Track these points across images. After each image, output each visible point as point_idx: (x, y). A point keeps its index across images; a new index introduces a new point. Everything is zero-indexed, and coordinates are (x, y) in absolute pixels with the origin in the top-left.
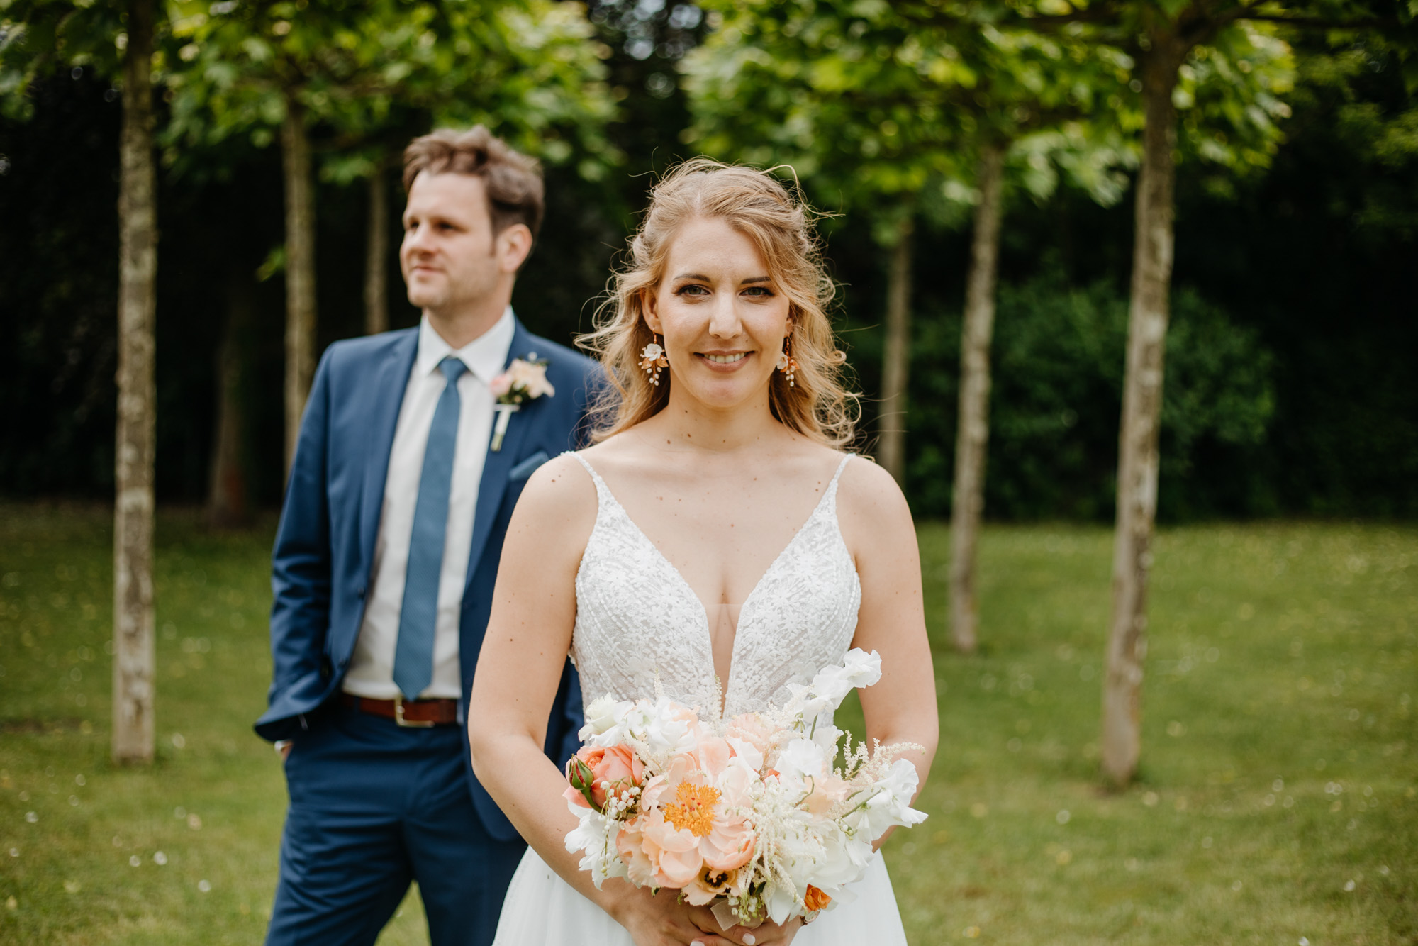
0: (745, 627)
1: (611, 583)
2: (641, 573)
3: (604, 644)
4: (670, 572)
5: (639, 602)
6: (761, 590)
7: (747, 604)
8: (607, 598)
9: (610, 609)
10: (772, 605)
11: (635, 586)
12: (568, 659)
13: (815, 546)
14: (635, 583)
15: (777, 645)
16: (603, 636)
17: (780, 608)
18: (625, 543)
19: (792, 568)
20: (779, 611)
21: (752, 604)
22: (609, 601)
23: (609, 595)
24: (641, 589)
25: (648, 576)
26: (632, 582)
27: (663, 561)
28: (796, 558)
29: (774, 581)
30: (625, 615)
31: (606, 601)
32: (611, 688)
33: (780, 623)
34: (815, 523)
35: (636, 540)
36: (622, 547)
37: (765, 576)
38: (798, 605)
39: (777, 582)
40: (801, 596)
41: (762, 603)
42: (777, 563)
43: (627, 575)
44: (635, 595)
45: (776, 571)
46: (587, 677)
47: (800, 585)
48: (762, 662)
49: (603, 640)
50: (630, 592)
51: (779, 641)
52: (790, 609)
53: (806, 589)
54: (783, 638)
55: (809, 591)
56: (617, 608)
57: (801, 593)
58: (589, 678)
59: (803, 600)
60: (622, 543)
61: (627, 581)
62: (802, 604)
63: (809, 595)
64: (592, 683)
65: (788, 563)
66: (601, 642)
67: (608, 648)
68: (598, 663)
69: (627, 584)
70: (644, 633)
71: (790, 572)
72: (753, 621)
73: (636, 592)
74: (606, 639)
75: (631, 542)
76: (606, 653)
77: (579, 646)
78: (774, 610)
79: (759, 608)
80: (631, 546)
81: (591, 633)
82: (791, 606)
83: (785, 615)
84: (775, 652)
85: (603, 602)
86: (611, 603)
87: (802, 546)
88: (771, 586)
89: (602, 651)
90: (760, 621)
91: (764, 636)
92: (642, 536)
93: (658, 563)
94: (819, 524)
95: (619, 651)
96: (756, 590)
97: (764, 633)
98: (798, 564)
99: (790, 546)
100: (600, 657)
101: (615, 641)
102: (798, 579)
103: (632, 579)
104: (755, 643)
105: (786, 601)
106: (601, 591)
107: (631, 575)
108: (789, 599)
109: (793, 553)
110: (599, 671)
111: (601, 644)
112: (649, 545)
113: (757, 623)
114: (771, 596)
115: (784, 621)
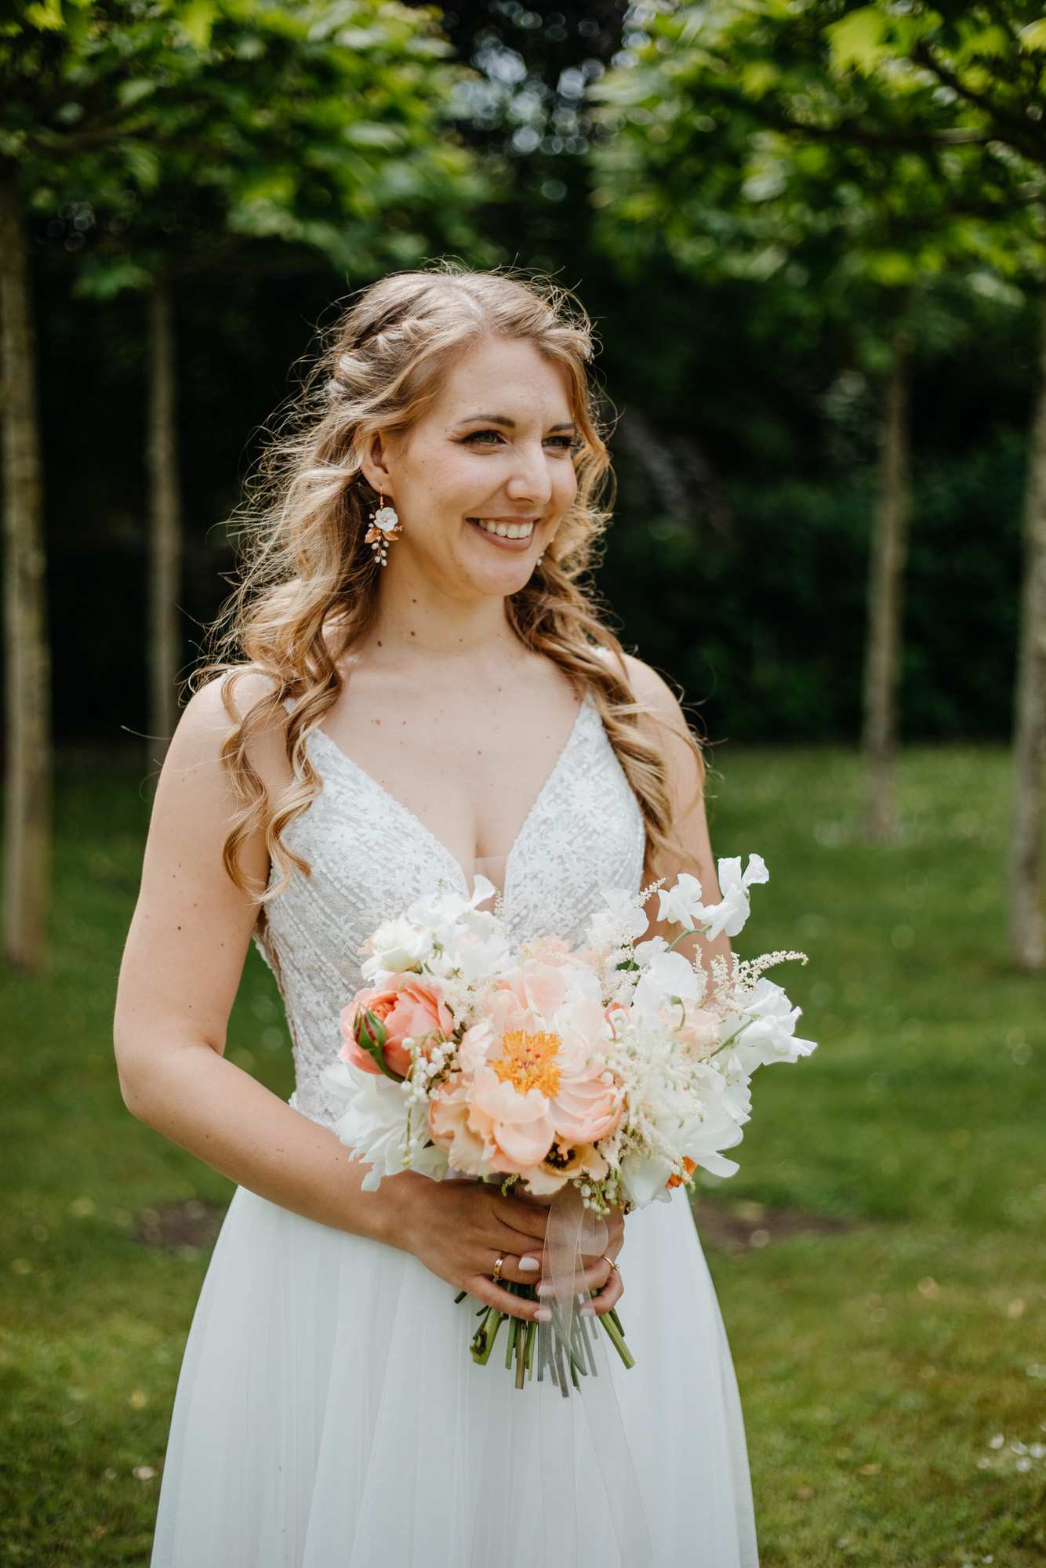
0: (515, 887)
1: (334, 843)
2: (373, 826)
3: (329, 926)
4: (410, 821)
5: (377, 867)
6: (529, 835)
7: (513, 856)
8: (331, 865)
9: (337, 879)
10: (548, 853)
11: (368, 844)
12: (252, 944)
13: (588, 770)
14: (368, 841)
15: (560, 906)
16: (328, 916)
17: (560, 857)
18: (343, 787)
19: (566, 801)
20: (559, 861)
21: (521, 853)
22: (335, 869)
23: (333, 861)
24: (376, 848)
25: (382, 829)
26: (363, 839)
27: (397, 806)
28: (567, 788)
29: (545, 822)
30: (360, 886)
31: (330, 870)
32: (340, 985)
33: (563, 876)
34: (581, 738)
35: (356, 781)
36: (340, 793)
37: (532, 815)
38: (583, 850)
39: (549, 822)
40: (585, 839)
41: (534, 852)
42: (544, 797)
43: (355, 830)
44: (371, 858)
45: (545, 808)
46: (296, 972)
47: (581, 824)
48: (542, 931)
49: (327, 921)
50: (363, 853)
51: (563, 901)
52: (574, 857)
53: (591, 829)
54: (569, 895)
55: (595, 831)
56: (348, 877)
57: (585, 834)
58: (301, 974)
59: (588, 843)
60: (339, 788)
61: (357, 839)
62: (589, 849)
63: (595, 836)
64: (307, 980)
65: (558, 796)
66: (324, 924)
67: (337, 931)
68: (319, 953)
69: (357, 844)
70: (387, 907)
71: (564, 807)
72: (526, 877)
73: (371, 853)
74: (333, 920)
75: (350, 784)
76: (332, 938)
77: (281, 930)
78: (552, 860)
79: (531, 859)
80: (351, 790)
81: (307, 914)
82: (574, 852)
83: (567, 866)
84: (558, 916)
85: (325, 870)
86: (339, 871)
87: (572, 771)
88: (543, 828)
89: (326, 936)
90: (535, 876)
91: (542, 896)
92: (363, 777)
93: (391, 810)
94: (586, 739)
95: (352, 933)
96: (522, 835)
97: (541, 892)
98: (572, 796)
99: (555, 773)
100: (320, 945)
101: (346, 921)
102: (577, 816)
103: (362, 835)
104: (531, 905)
105: (567, 847)
106: (321, 855)
107: (361, 831)
108: (570, 843)
109: (562, 781)
110: (320, 964)
111: (324, 928)
112: (375, 787)
113: (531, 880)
114: (545, 841)
115: (567, 874)
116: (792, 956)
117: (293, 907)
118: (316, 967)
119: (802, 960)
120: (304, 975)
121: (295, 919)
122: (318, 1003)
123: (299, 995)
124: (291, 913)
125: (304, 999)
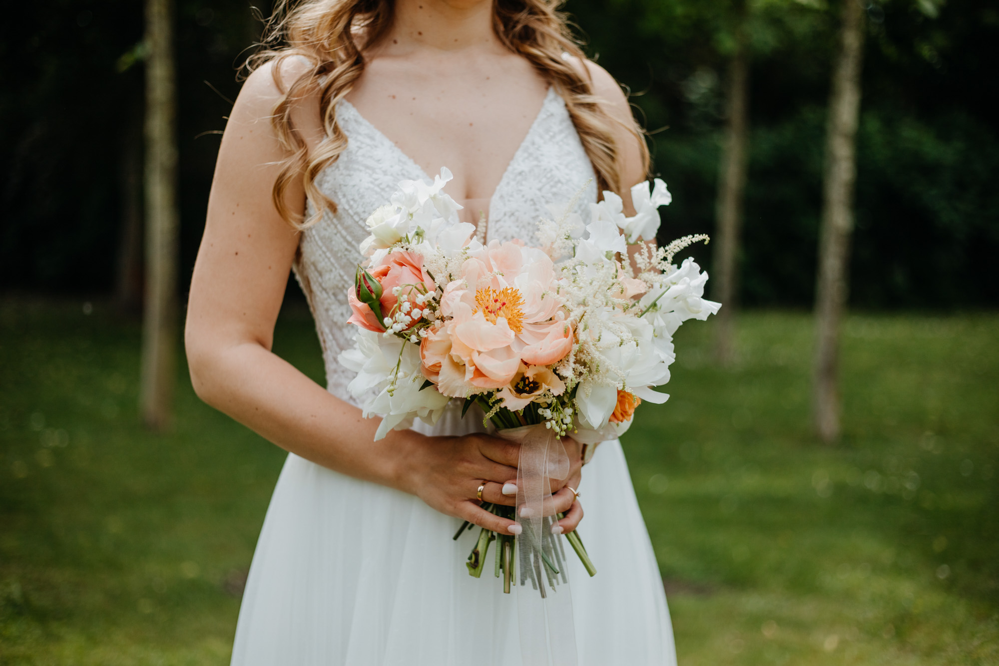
0: (497, 221)
1: (354, 186)
2: (385, 173)
3: (350, 251)
6: (508, 183)
7: (495, 200)
8: (352, 203)
9: (357, 213)
10: (523, 196)
11: (381, 186)
12: (292, 275)
13: (553, 137)
14: (381, 184)
15: (532, 237)
16: (349, 243)
17: (532, 200)
18: (362, 143)
19: (537, 159)
20: (531, 203)
21: (502, 197)
22: (355, 206)
23: (353, 199)
24: (387, 189)
25: (392, 175)
26: (377, 182)
27: (404, 158)
28: (538, 149)
29: (520, 173)
31: (351, 207)
33: (534, 214)
34: (548, 114)
35: (372, 138)
36: (359, 148)
37: (510, 168)
38: (550, 195)
39: (523, 174)
40: (552, 187)
41: (512, 196)
42: (520, 155)
43: (370, 176)
44: (383, 197)
45: (520, 163)
46: (324, 293)
47: (549, 175)
49: (349, 248)
50: (377, 193)
51: (534, 233)
52: (543, 200)
53: (556, 179)
55: (559, 181)
56: (364, 212)
57: (552, 183)
58: (327, 293)
59: (554, 190)
60: (358, 144)
61: (372, 183)
62: (555, 194)
63: (559, 185)
64: (332, 297)
65: (530, 155)
66: (346, 250)
67: (356, 255)
68: (342, 273)
69: (372, 186)
71: (535, 163)
72: (505, 214)
73: (383, 193)
74: (353, 246)
75: (368, 141)
76: (352, 261)
77: (313, 259)
78: (526, 202)
79: (509, 201)
80: (368, 145)
81: (333, 243)
82: (543, 197)
83: (538, 207)
85: (347, 207)
86: (357, 207)
87: (541, 137)
88: (519, 178)
89: (348, 260)
90: (513, 214)
91: (517, 230)
92: (378, 135)
93: (400, 161)
94: (552, 115)
96: (503, 183)
97: (518, 227)
98: (542, 155)
99: (529, 138)
100: (343, 267)
102: (545, 170)
103: (376, 180)
105: (538, 192)
106: (344, 196)
107: (375, 176)
108: (540, 190)
109: (533, 143)
110: (343, 282)
111: (346, 253)
112: (388, 143)
113: (510, 217)
114: (521, 188)
115: (537, 213)
116: (698, 238)
117: (321, 239)
118: (340, 285)
119: (704, 240)
120: (330, 293)
121: (324, 249)
122: (342, 315)
123: (327, 310)
124: (320, 243)
125: (331, 313)
